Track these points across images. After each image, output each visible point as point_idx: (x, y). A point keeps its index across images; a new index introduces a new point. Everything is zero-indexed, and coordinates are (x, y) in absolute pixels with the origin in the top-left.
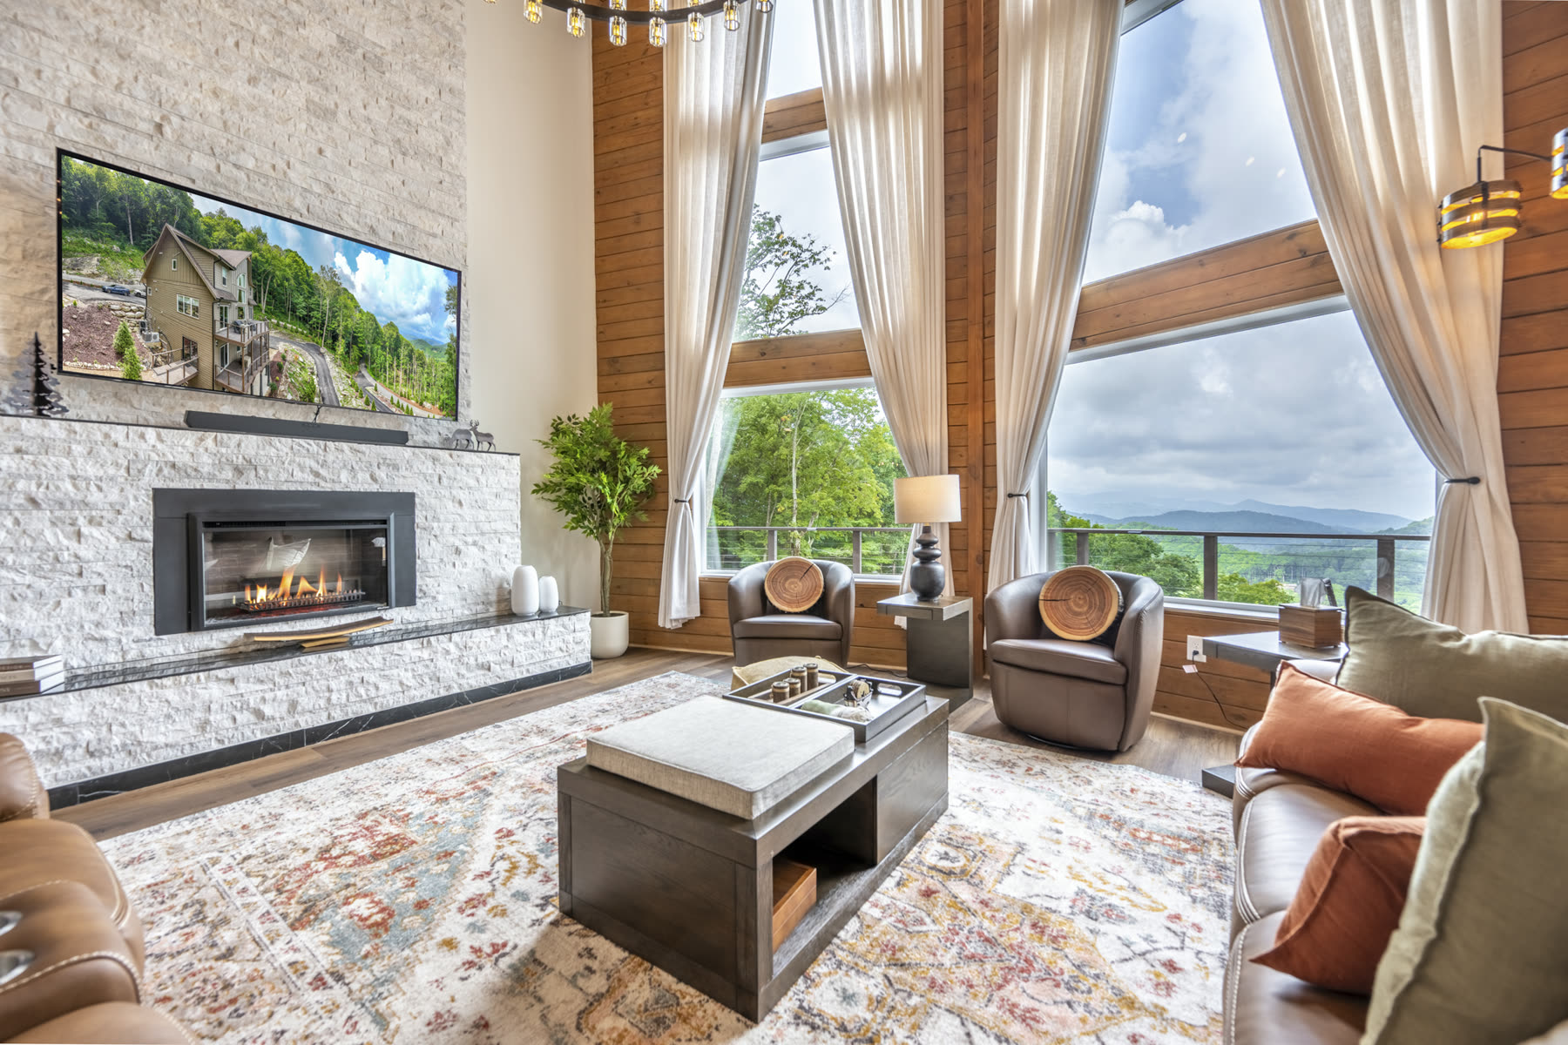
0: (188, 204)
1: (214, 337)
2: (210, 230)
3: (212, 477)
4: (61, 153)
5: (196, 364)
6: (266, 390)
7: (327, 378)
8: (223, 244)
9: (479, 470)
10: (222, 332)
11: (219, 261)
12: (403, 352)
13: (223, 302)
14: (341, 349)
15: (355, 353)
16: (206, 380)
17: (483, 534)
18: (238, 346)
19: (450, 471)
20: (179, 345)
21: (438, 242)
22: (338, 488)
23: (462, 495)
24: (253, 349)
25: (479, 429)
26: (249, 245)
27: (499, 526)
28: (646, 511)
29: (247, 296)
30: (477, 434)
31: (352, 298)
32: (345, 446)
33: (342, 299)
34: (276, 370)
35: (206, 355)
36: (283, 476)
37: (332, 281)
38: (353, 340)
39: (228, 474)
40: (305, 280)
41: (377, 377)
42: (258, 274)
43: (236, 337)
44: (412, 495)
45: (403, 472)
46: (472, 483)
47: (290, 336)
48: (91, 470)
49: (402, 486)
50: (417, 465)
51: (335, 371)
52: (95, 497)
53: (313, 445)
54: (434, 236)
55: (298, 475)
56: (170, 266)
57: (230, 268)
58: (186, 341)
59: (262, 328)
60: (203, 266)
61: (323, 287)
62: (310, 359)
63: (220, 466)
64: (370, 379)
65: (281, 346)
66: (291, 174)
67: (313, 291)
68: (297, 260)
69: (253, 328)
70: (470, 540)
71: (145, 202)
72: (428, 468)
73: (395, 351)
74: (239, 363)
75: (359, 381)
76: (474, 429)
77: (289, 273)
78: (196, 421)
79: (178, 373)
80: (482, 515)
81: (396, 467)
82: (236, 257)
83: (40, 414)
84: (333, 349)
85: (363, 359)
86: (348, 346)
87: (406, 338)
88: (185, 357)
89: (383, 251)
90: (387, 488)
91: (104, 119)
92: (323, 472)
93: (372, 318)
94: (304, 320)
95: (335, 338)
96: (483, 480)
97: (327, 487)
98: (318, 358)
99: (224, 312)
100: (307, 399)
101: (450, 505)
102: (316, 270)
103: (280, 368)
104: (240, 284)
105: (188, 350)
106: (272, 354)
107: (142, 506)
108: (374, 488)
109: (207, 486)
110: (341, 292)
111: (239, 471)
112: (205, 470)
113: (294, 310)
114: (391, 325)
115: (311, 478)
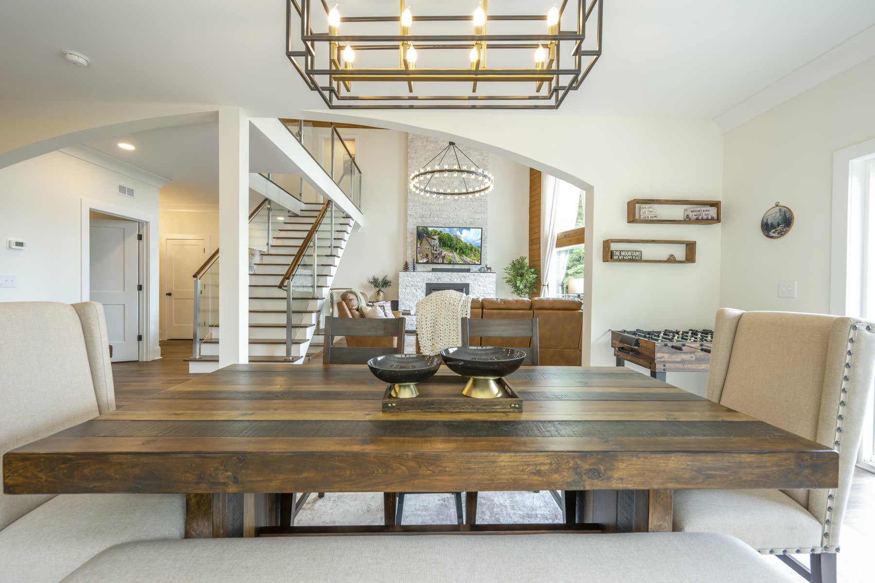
0: (427, 229)
1: (432, 253)
2: (431, 233)
3: (434, 281)
4: (417, 227)
5: (428, 258)
6: (441, 262)
7: (455, 258)
8: (434, 235)
9: (485, 278)
10: (433, 252)
11: (433, 239)
12: (473, 250)
13: (433, 246)
14: (458, 251)
15: (461, 251)
16: (430, 261)
17: (485, 294)
18: (436, 254)
19: (478, 278)
20: (425, 255)
21: (480, 220)
22: (454, 282)
23: (480, 284)
24: (439, 254)
25: (488, 266)
26: (439, 234)
27: (490, 292)
28: (536, 288)
29: (438, 244)
30: (487, 268)
31: (461, 240)
32: (456, 273)
33: (458, 241)
34: (443, 257)
35: (430, 257)
36: (445, 280)
37: (456, 237)
38: (461, 249)
39: (436, 280)
40: (450, 239)
41: (466, 256)
42: (440, 240)
43: (436, 252)
44: (469, 284)
45: (467, 278)
46: (483, 281)
47: (447, 250)
48: (419, 280)
49: (467, 282)
50: (470, 277)
51: (456, 256)
52: (419, 284)
53: (450, 273)
54: (479, 219)
55: (447, 280)
56: (424, 241)
57: (435, 239)
58: (427, 254)
59: (441, 250)
60: (430, 240)
61: (454, 239)
62: (451, 254)
63: (435, 278)
64: (465, 257)
65: (445, 253)
66: (450, 216)
67: (452, 240)
68: (448, 235)
69: (439, 250)
70: (482, 295)
71: (420, 231)
72: (473, 277)
73: (471, 250)
74: (436, 257)
75: (462, 258)
76: (486, 267)
77: (447, 238)
78: (434, 270)
79: (425, 260)
80: (485, 289)
81: (466, 277)
82: (436, 237)
83: (414, 271)
84: (456, 251)
85: (463, 253)
86: (460, 250)
87: (474, 246)
88: (426, 257)
89: (468, 229)
90: (463, 282)
91: (423, 217)
92: (452, 279)
93: (466, 243)
94: (450, 247)
95: (457, 249)
96: (486, 280)
97: (452, 282)
98: (453, 254)
99: (434, 248)
100: (450, 263)
101: (477, 286)
102: (453, 236)
103: (444, 257)
104: (437, 242)
105: (427, 256)
106: (443, 254)
107: (424, 286)
108: (461, 282)
109: (433, 282)
110: (458, 239)
111: (438, 279)
112: (433, 279)
113: (447, 245)
114: (471, 244)
115: (449, 280)
